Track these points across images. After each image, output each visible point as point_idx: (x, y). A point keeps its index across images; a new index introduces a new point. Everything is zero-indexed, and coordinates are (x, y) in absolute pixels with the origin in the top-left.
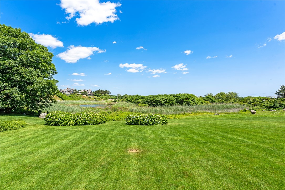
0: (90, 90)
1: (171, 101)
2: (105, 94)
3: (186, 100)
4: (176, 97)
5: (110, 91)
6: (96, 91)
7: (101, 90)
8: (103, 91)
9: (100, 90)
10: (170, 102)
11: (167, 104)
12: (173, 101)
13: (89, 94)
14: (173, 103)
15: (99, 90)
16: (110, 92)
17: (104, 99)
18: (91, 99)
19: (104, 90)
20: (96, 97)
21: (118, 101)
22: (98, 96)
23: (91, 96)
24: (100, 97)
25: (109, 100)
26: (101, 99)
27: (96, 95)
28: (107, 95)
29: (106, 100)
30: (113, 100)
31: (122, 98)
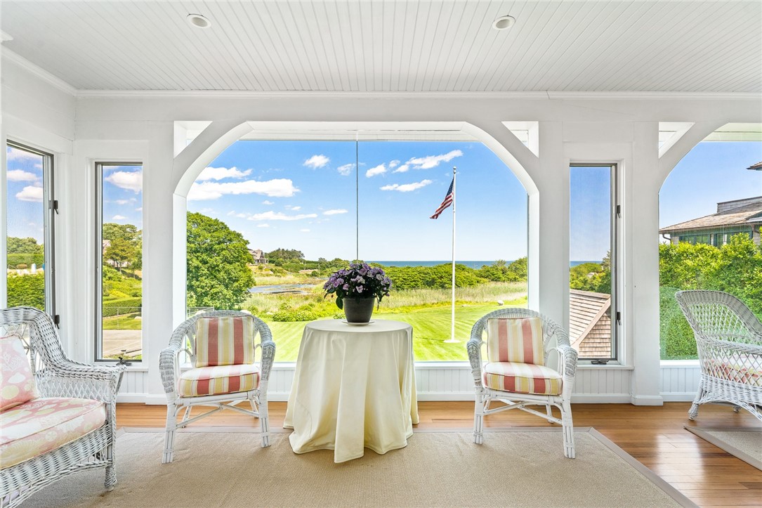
0: (259, 250)
1: (415, 281)
2: (290, 258)
3: (440, 280)
4: (422, 275)
5: (302, 252)
6: (273, 253)
7: (283, 250)
8: (287, 251)
9: (281, 249)
10: (412, 284)
11: (406, 287)
12: (418, 281)
13: (258, 260)
14: (416, 285)
15: (279, 249)
16: (302, 254)
17: (291, 271)
18: (264, 272)
19: (290, 250)
20: (272, 266)
21: (321, 274)
22: (278, 264)
23: (262, 265)
24: (281, 265)
25: (301, 272)
26: (284, 271)
27: (273, 262)
28: (297, 260)
29: (294, 274)
30: (310, 272)
31: (329, 266)
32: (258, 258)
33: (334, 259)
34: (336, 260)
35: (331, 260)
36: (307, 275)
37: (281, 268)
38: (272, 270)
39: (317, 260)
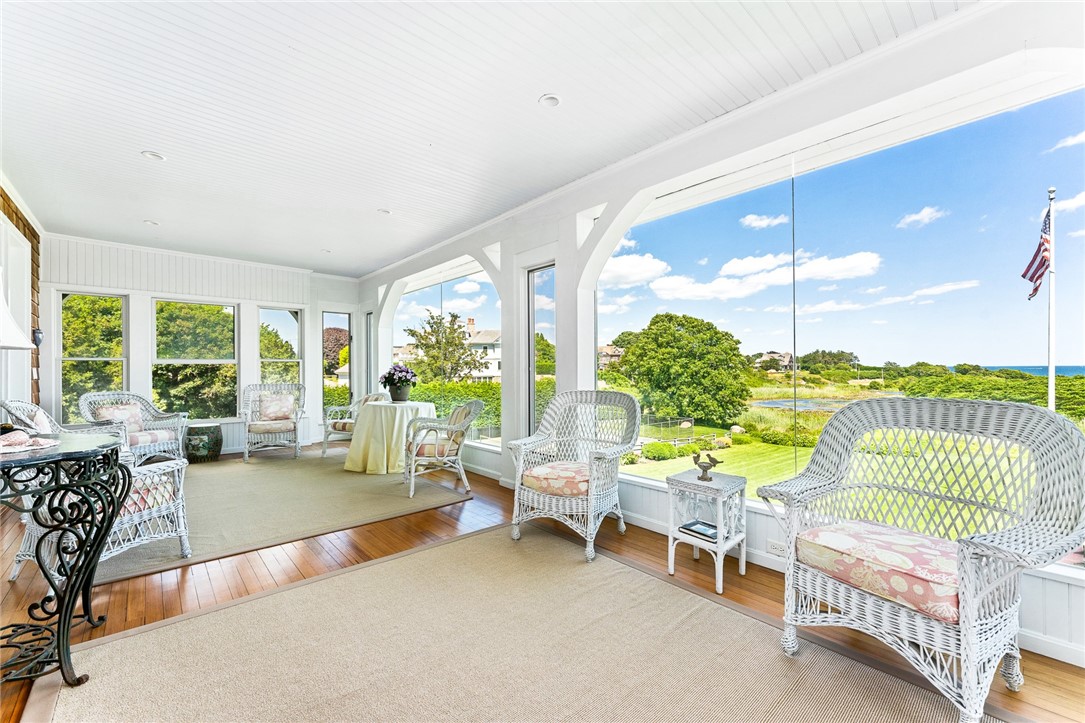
0: (787, 354)
2: (835, 363)
5: (855, 354)
6: (807, 356)
7: (824, 352)
8: (830, 354)
9: (820, 351)
13: (786, 367)
15: (818, 351)
16: (856, 357)
17: (835, 381)
18: (792, 381)
19: (835, 351)
20: (806, 373)
21: (886, 386)
22: (814, 372)
23: (792, 373)
24: (819, 373)
25: (852, 382)
26: (823, 380)
27: (807, 368)
28: (846, 365)
29: (841, 385)
30: (867, 382)
31: (905, 374)
32: (786, 363)
33: (914, 363)
34: (919, 364)
35: (908, 365)
36: (862, 387)
37: (818, 376)
38: (804, 379)
39: (882, 365)
